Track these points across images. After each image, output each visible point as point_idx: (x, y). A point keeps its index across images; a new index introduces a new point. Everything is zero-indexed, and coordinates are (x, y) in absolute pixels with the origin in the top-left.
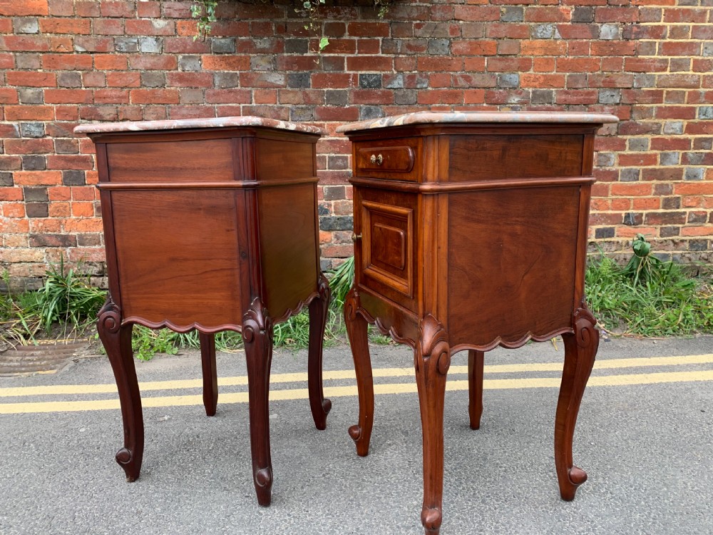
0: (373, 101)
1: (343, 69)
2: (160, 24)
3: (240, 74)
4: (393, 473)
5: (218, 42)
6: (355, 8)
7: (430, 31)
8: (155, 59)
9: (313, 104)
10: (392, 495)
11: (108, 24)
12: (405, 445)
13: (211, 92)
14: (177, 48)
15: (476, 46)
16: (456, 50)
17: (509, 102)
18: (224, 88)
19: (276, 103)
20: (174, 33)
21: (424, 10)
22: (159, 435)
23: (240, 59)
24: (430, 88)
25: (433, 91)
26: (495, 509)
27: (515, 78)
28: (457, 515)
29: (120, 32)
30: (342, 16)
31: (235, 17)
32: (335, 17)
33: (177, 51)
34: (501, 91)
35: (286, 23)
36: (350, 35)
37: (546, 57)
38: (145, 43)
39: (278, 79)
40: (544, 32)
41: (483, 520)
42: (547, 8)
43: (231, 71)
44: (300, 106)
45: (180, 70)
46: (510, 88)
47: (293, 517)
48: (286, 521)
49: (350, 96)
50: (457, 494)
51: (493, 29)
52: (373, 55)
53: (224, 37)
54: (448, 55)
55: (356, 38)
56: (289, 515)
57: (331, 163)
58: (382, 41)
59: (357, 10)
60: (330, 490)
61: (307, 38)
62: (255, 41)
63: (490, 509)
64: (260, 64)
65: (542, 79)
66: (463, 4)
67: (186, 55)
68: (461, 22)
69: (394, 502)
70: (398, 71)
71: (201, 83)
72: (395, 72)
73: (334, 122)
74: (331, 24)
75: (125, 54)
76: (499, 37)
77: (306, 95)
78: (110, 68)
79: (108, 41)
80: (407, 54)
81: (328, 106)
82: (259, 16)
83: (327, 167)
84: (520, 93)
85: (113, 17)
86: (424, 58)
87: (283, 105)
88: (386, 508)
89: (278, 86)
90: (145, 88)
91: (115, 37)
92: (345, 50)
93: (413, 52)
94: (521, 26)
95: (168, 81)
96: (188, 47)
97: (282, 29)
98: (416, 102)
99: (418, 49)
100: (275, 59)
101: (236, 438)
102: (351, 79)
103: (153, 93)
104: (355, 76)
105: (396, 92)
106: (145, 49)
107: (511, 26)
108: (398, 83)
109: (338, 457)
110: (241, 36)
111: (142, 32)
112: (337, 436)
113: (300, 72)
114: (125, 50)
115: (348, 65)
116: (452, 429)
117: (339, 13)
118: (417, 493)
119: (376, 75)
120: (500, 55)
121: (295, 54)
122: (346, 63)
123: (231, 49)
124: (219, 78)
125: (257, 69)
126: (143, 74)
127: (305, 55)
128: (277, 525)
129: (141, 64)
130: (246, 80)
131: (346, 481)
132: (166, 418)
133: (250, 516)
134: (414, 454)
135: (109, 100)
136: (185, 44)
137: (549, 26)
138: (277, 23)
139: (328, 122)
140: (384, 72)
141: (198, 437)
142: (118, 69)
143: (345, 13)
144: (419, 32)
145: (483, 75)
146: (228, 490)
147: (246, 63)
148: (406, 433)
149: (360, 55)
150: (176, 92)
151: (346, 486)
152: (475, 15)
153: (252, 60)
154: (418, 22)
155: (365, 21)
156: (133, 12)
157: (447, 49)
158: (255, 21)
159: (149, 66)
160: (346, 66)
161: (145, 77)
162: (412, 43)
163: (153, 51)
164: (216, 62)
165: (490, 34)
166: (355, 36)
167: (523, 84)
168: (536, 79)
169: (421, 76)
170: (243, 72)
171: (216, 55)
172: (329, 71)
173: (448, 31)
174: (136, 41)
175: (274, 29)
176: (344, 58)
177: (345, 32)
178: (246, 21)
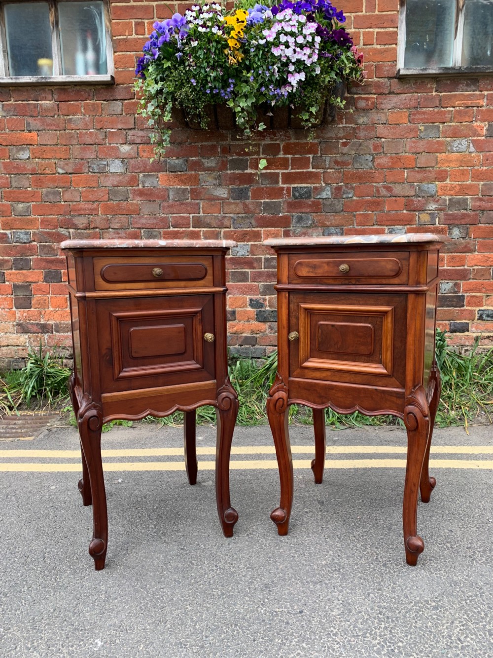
0: (304, 210)
1: (277, 182)
2: (125, 149)
3: (191, 188)
4: (307, 537)
5: (172, 162)
6: (289, 131)
7: (355, 148)
8: (121, 178)
9: (252, 213)
10: (305, 555)
11: (84, 149)
12: (320, 513)
13: (166, 204)
14: (139, 168)
15: (396, 159)
16: (379, 164)
17: (427, 209)
18: (177, 201)
19: (220, 213)
20: (137, 156)
21: (350, 130)
22: (114, 495)
23: (190, 177)
24: (355, 198)
25: (357, 200)
26: (395, 572)
27: (432, 188)
28: (359, 575)
29: (93, 156)
30: (277, 138)
31: (187, 141)
32: (271, 138)
33: (139, 171)
34: (420, 199)
35: (230, 145)
36: (285, 154)
37: (461, 168)
38: (113, 165)
39: (222, 193)
40: (460, 146)
41: (382, 581)
42: (461, 126)
43: (183, 187)
44: (241, 215)
45: (140, 186)
46: (428, 196)
47: (220, 568)
48: (213, 571)
49: (284, 206)
50: (361, 557)
51: (413, 145)
52: (305, 170)
53: (178, 158)
54: (371, 168)
55: (290, 156)
56: (216, 566)
57: (266, 263)
58: (313, 158)
59: (291, 132)
60: (252, 548)
61: (248, 157)
62: (203, 160)
63: (389, 571)
64: (207, 180)
65: (458, 187)
66: (385, 124)
67: (147, 173)
68: (383, 140)
69: (306, 561)
70: (326, 184)
71: (158, 197)
72: (324, 185)
73: (269, 229)
74: (268, 144)
75: (96, 174)
76: (418, 152)
77: (245, 205)
78: (84, 186)
79: (83, 164)
80: (334, 169)
81: (265, 215)
82: (207, 140)
83: (263, 267)
84: (438, 201)
85: (88, 145)
86: (350, 172)
87: (226, 215)
88: (298, 566)
89: (222, 199)
90: (112, 202)
91: (89, 160)
92: (279, 167)
93: (339, 167)
94: (437, 141)
95: (131, 196)
96: (148, 167)
97: (226, 150)
98: (343, 210)
99: (344, 164)
100: (220, 176)
101: (177, 500)
102: (285, 192)
103: (118, 205)
104: (288, 189)
105: (325, 201)
106: (112, 170)
107: (428, 142)
108: (326, 194)
109: (261, 521)
110: (191, 157)
111: (110, 156)
112: (262, 503)
113: (241, 187)
114: (97, 171)
115: (282, 179)
116: (363, 501)
117: (275, 135)
118: (327, 555)
119: (307, 187)
120: (419, 168)
121: (237, 172)
122: (280, 177)
123: (183, 168)
124: (173, 193)
125: (205, 184)
126: (110, 190)
127: (245, 171)
128: (206, 574)
129: (109, 182)
130: (195, 194)
131: (266, 541)
132: (120, 481)
133: (184, 565)
134: (327, 522)
135: (82, 212)
136: (145, 165)
137: (464, 141)
138: (222, 145)
139: (264, 229)
140: (314, 185)
141: (145, 498)
142: (91, 186)
143: (281, 135)
144: (345, 150)
145: (403, 185)
146: (167, 543)
147: (195, 180)
148: (322, 503)
149: (293, 171)
150: (137, 205)
151: (265, 545)
152: (396, 133)
153: (201, 177)
154: (344, 140)
155: (297, 141)
156: (104, 139)
157: (370, 164)
158: (204, 144)
159: (115, 183)
160: (280, 180)
161: (112, 192)
162: (339, 159)
163: (119, 171)
164: (171, 179)
165: (410, 149)
166: (289, 154)
167: (440, 193)
168: (452, 188)
169: (347, 187)
170: (193, 187)
171: (170, 173)
172: (266, 185)
173: (372, 148)
174: (105, 163)
175: (219, 150)
176: (279, 173)
177: (280, 151)
178: (196, 144)
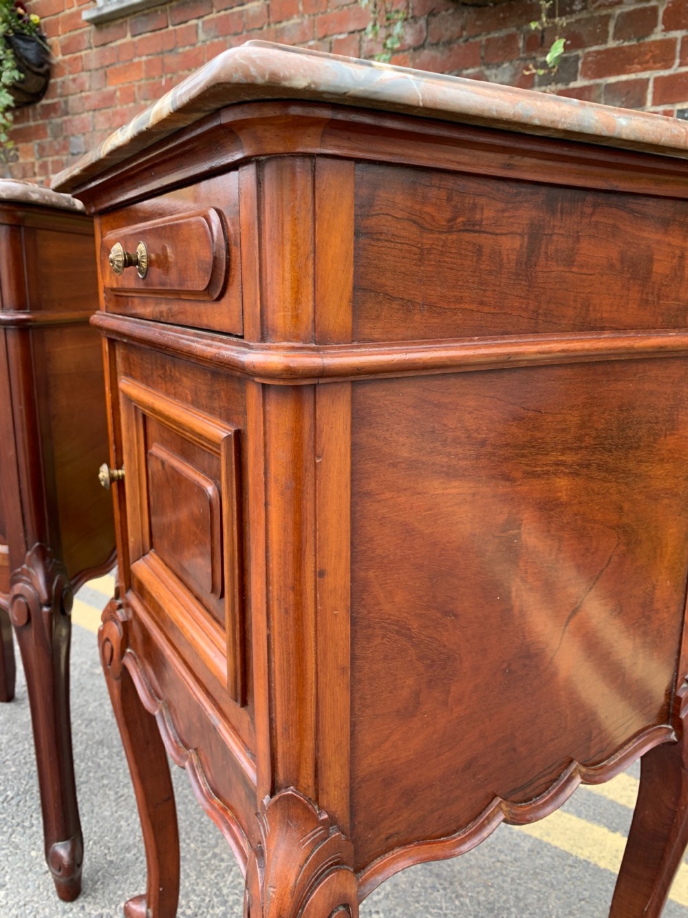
31: (461, 36)
35: (543, 29)
36: (667, 29)
55: (679, 34)
61: (579, 52)
62: (488, 72)
74: (629, 14)
82: (502, 24)
92: (651, 64)
97: (535, 43)
110: (467, 69)
115: (654, 93)
121: (554, 88)
122: (649, 90)
127: (570, 85)
149: (683, 70)
158: (492, 35)
160: (650, 96)
166: (676, 29)
175: (521, 44)
176: (648, 80)
177: (655, 25)
178: (478, 39)
